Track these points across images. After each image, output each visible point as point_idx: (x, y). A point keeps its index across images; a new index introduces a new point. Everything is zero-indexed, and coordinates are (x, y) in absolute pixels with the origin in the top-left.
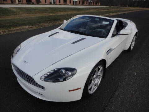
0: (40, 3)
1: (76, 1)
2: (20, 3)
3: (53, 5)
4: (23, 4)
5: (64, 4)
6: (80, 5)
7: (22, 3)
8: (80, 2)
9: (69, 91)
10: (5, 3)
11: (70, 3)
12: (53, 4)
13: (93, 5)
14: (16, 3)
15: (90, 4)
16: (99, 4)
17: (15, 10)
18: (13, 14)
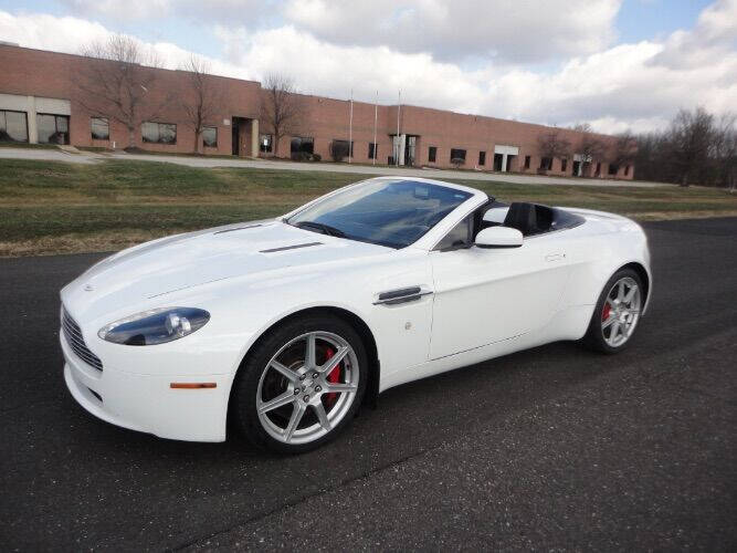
0: (345, 159)
1: (510, 157)
2: (266, 154)
3: (400, 167)
4: (276, 158)
5: (452, 165)
6: (531, 174)
7: (272, 154)
8: (532, 161)
9: (174, 386)
10: (208, 153)
11: (482, 162)
12: (402, 162)
13: (596, 176)
14: (251, 154)
15: (580, 172)
16: (626, 173)
17: (228, 178)
18: (217, 192)
